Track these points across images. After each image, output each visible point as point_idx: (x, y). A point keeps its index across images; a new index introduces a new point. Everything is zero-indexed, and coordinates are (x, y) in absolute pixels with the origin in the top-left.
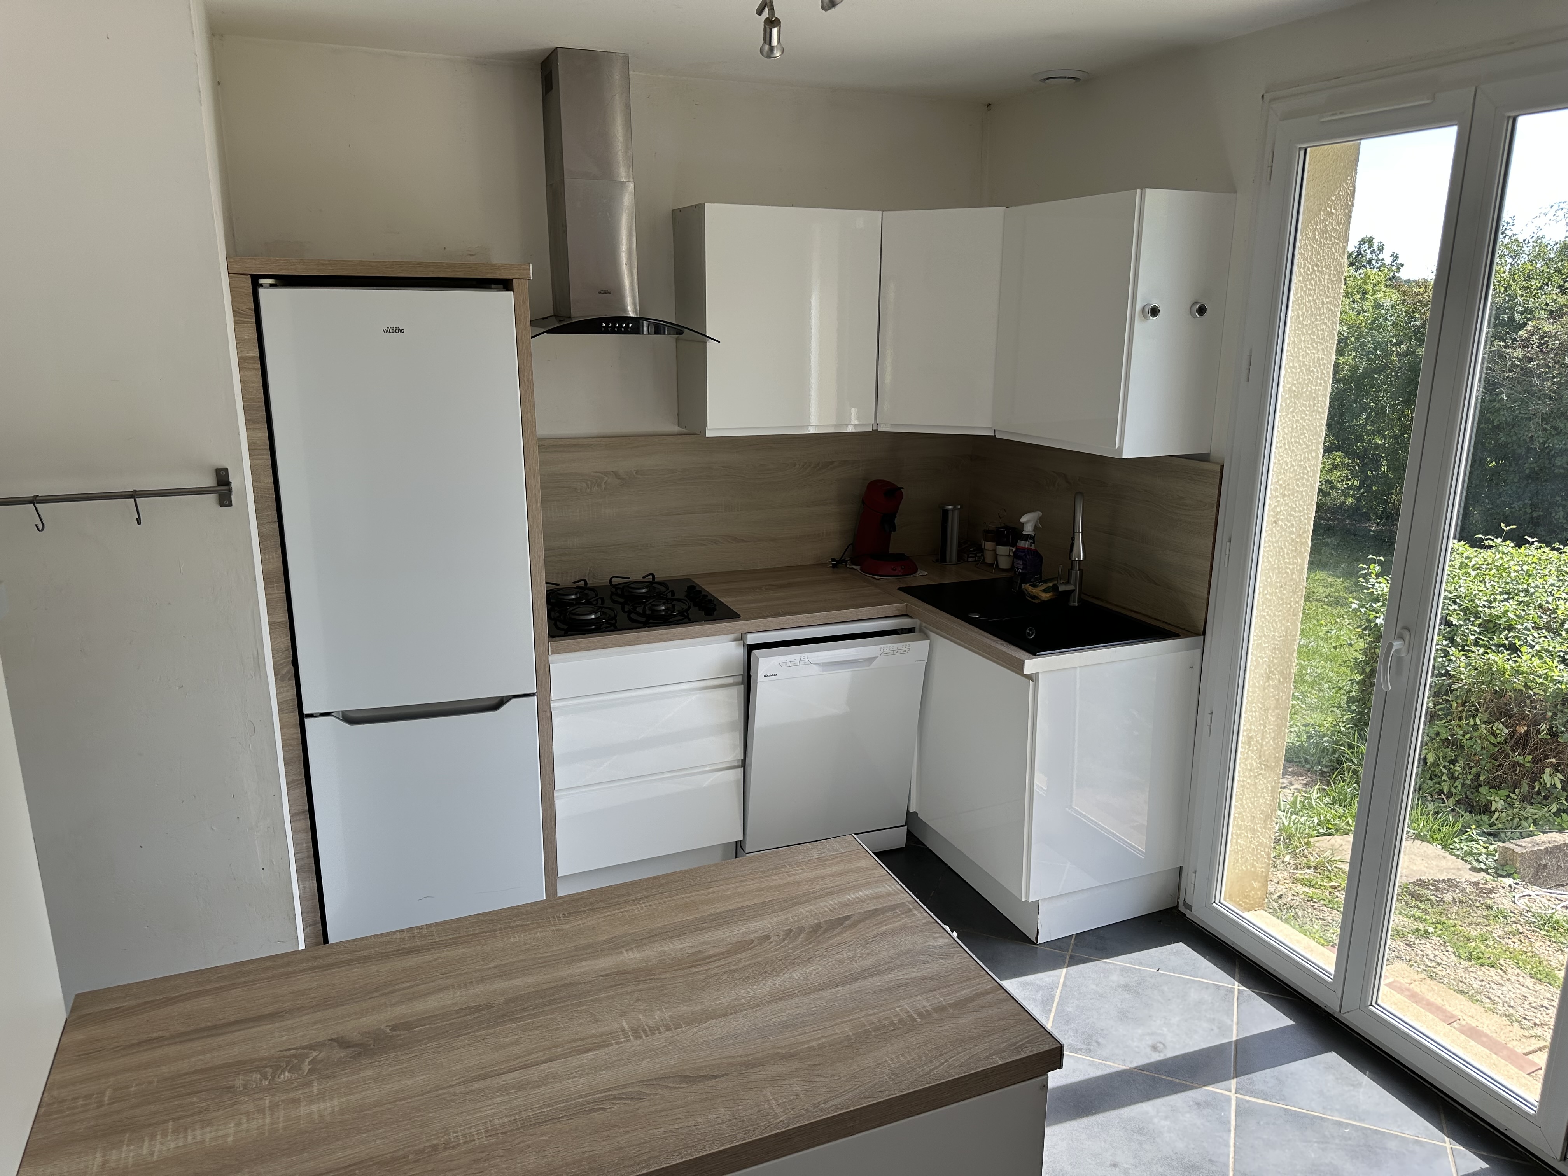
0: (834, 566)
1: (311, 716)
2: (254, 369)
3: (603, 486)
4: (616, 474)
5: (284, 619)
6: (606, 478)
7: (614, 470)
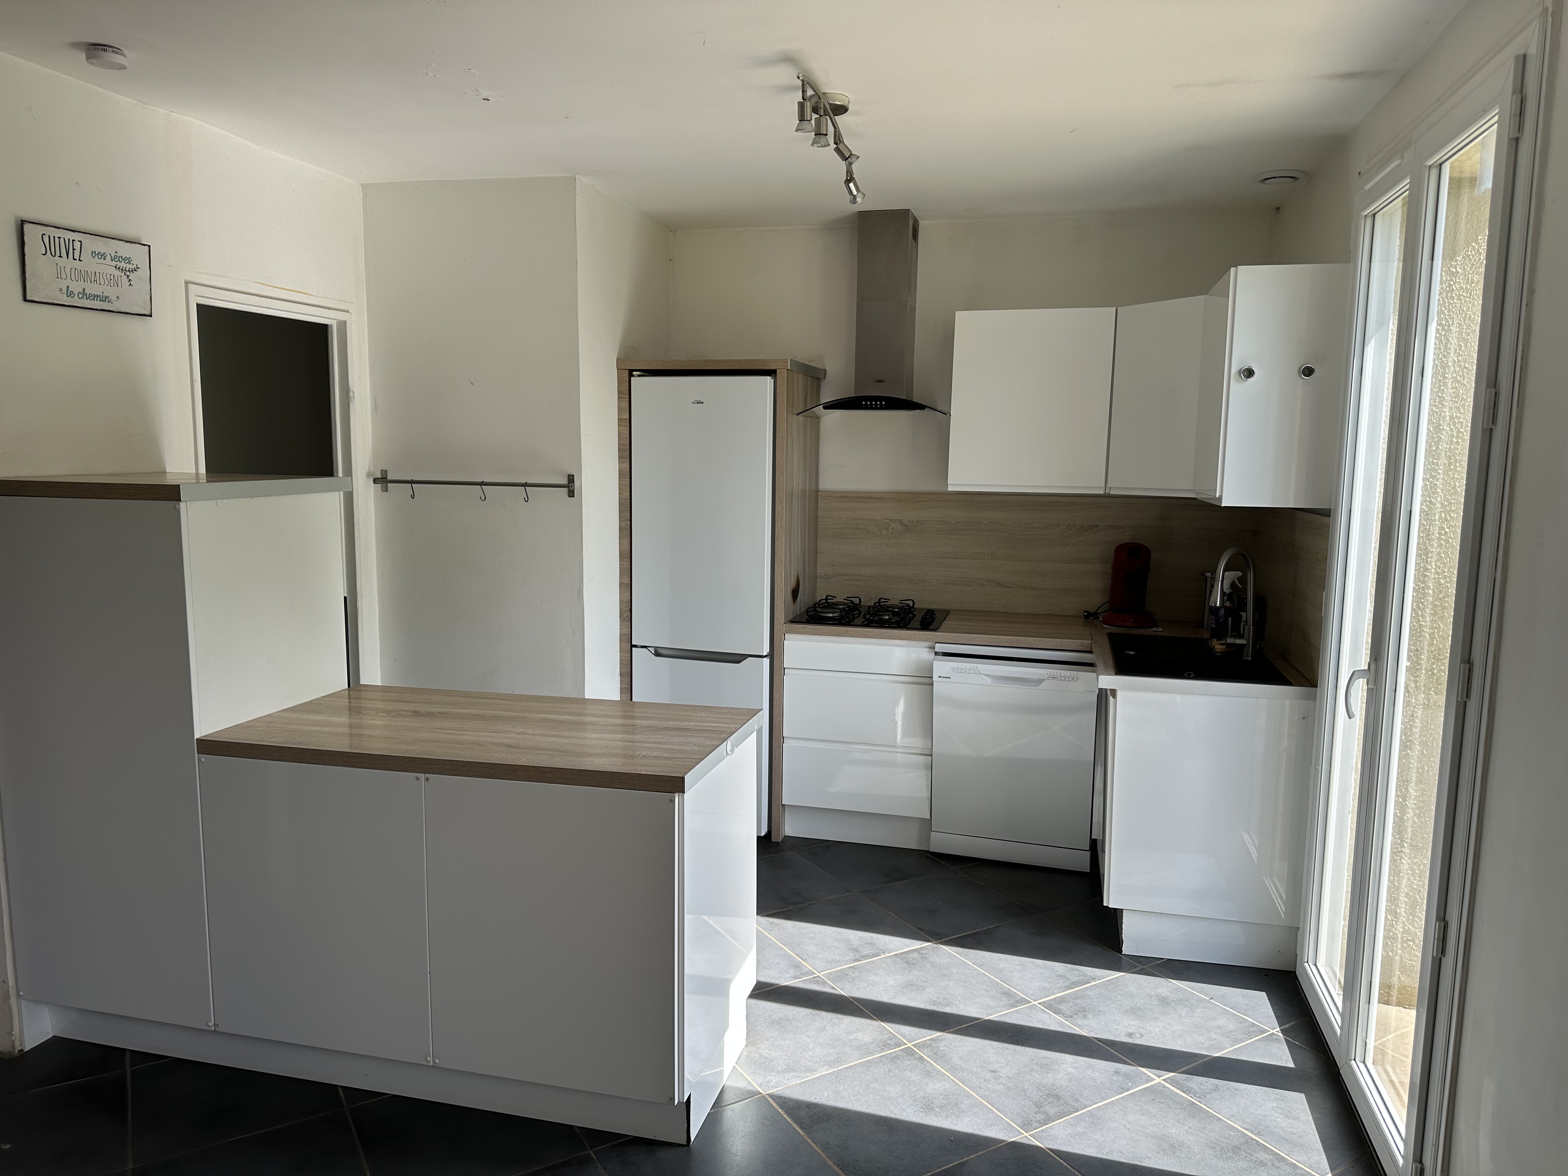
0: (1086, 617)
1: (636, 646)
2: (626, 426)
3: (891, 531)
4: (901, 522)
5: (628, 582)
6: (893, 524)
7: (900, 518)
